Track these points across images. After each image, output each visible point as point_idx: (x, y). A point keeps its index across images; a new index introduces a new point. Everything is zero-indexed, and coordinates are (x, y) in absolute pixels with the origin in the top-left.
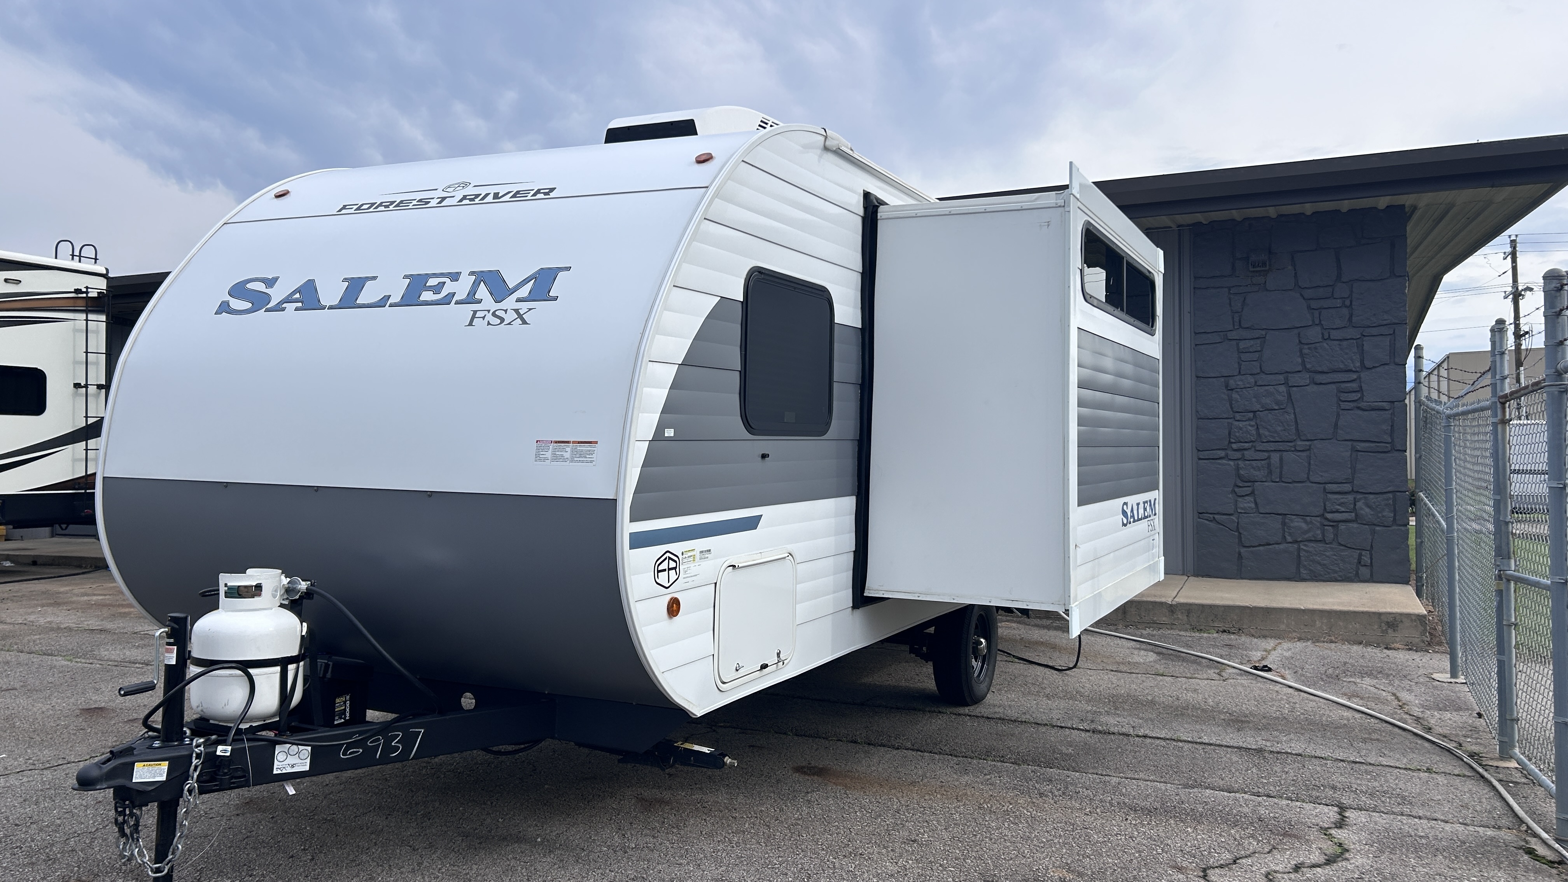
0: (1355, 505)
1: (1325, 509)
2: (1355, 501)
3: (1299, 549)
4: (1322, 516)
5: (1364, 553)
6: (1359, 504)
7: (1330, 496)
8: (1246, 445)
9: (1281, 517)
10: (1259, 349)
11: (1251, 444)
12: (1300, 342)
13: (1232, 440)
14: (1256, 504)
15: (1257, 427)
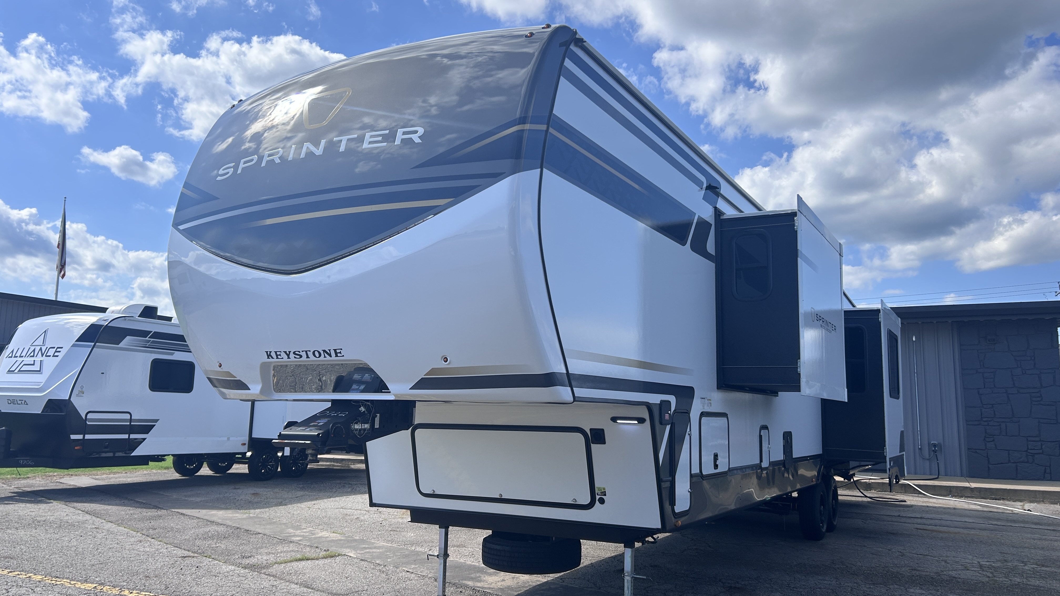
0: (1042, 447)
1: (1028, 448)
2: (1042, 445)
3: (1017, 466)
4: (1026, 451)
5: (1047, 467)
6: (1043, 447)
7: (1029, 442)
8: (989, 419)
9: (1007, 451)
10: (993, 377)
11: (991, 419)
12: (1012, 375)
13: (983, 417)
14: (995, 445)
15: (994, 412)
